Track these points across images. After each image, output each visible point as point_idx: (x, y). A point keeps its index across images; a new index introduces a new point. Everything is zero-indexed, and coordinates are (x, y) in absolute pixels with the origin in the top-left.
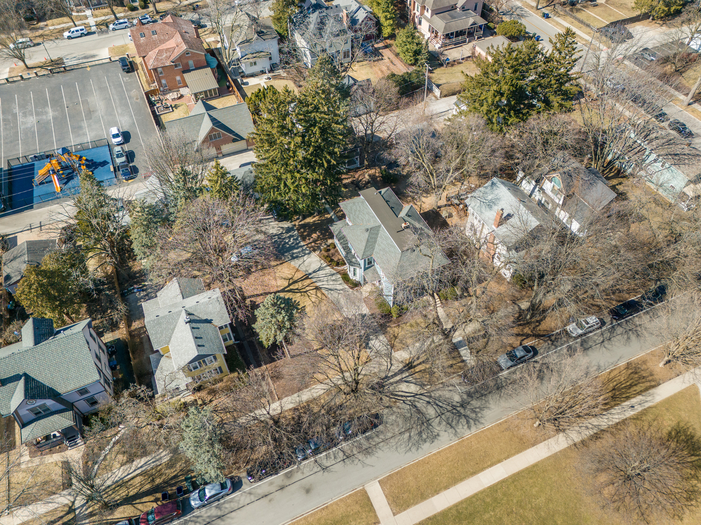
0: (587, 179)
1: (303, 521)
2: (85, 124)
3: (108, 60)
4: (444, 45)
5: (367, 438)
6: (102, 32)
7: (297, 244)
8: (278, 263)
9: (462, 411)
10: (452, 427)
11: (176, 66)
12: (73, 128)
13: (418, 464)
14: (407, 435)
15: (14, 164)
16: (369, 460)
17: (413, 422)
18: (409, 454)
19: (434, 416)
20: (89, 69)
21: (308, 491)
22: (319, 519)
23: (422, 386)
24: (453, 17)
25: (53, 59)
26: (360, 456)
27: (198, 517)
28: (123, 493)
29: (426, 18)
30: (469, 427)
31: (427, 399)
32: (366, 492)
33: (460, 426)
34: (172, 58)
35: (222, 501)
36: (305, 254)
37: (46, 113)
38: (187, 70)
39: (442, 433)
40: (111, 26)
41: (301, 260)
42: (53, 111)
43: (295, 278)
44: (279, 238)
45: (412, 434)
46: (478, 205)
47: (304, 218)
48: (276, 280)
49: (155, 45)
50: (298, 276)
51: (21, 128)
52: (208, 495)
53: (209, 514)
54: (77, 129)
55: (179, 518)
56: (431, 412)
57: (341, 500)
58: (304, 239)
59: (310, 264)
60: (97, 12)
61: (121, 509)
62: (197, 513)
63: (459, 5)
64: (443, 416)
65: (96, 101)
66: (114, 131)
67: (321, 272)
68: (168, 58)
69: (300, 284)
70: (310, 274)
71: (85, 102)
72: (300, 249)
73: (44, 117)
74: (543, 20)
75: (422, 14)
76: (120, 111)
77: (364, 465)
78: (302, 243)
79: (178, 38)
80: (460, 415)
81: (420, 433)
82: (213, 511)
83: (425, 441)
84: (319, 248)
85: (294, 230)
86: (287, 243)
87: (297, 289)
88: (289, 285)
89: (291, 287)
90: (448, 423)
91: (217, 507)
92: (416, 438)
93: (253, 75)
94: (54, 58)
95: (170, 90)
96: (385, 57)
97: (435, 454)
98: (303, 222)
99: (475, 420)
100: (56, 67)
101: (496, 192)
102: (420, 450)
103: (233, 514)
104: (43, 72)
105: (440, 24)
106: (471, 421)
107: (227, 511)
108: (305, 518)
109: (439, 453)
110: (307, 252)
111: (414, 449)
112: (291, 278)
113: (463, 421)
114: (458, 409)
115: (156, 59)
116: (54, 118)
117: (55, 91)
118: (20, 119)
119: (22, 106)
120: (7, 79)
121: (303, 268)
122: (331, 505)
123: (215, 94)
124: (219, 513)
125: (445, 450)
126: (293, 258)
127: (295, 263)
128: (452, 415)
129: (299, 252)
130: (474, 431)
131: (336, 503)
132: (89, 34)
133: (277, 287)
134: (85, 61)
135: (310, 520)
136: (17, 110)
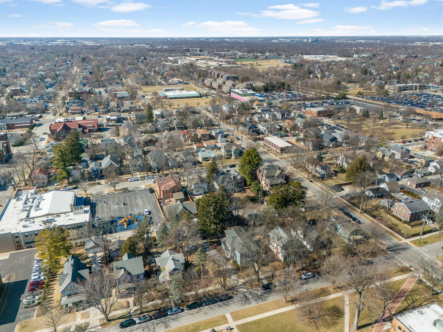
0: (310, 229)
1: (204, 321)
2: (135, 208)
3: (145, 189)
4: (270, 189)
5: (227, 302)
6: (142, 180)
7: (208, 247)
12: (131, 210)
13: (243, 310)
14: (241, 302)
16: (227, 307)
19: (251, 298)
20: (137, 191)
23: (248, 290)
24: (273, 179)
26: (224, 306)
28: (146, 310)
29: (263, 179)
30: (263, 301)
31: (249, 293)
32: (225, 316)
33: (259, 301)
34: (170, 188)
35: (178, 314)
38: (174, 192)
40: (146, 178)
41: (209, 252)
44: (202, 245)
45: (243, 302)
47: (212, 239)
49: (164, 183)
51: (112, 209)
52: (174, 310)
54: (132, 210)
55: (164, 317)
56: (250, 296)
57: (217, 317)
58: (211, 246)
59: (213, 253)
60: (141, 173)
62: (169, 316)
63: (276, 175)
64: (254, 298)
65: (139, 201)
66: (146, 210)
67: (216, 255)
68: (168, 188)
70: (212, 256)
71: (136, 202)
72: (209, 249)
74: (310, 183)
75: (262, 178)
76: (147, 205)
77: (225, 308)
79: (173, 182)
80: (260, 298)
81: (245, 302)
82: (174, 316)
84: (216, 248)
85: (208, 243)
93: (197, 195)
94: (125, 187)
95: (167, 199)
96: (247, 192)
98: (211, 241)
99: (265, 300)
100: (125, 190)
105: (268, 181)
107: (179, 317)
110: (212, 249)
113: (261, 300)
114: (259, 296)
115: (164, 188)
118: (112, 206)
119: (113, 202)
120: (108, 193)
122: (213, 318)
123: (184, 200)
124: (176, 317)
125: (253, 307)
128: (257, 298)
130: (264, 302)
131: (215, 317)
132: (137, 180)
134: (136, 189)
135: (206, 321)
136: (111, 203)
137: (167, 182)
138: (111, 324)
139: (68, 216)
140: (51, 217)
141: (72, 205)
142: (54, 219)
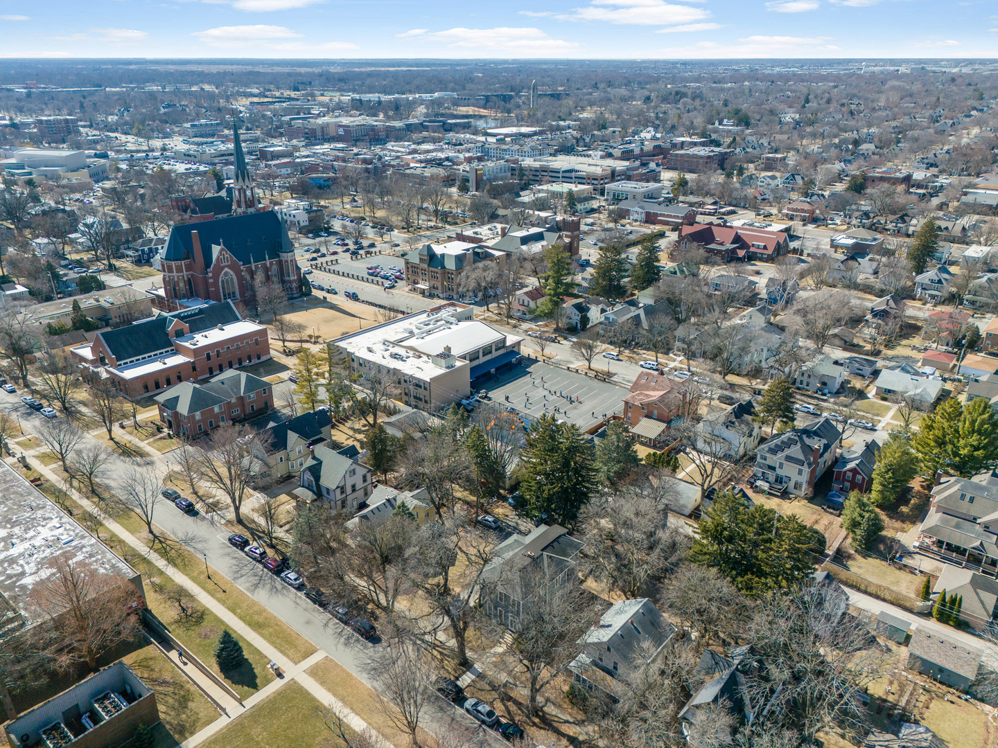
1: (286, 627)
5: (358, 640)
10: (389, 687)
11: (643, 408)
13: (348, 674)
14: (369, 662)
15: (497, 406)
17: (382, 662)
18: (355, 667)
21: (307, 622)
25: (611, 372)
26: (342, 640)
27: (276, 582)
30: (392, 699)
32: (316, 652)
33: (391, 693)
35: (289, 586)
38: (649, 416)
39: (380, 682)
45: (371, 664)
55: (273, 573)
57: (306, 640)
60: (685, 361)
63: (984, 519)
68: (642, 400)
77: (336, 644)
80: (401, 690)
81: (374, 669)
83: (369, 674)
90: (391, 684)
91: (284, 586)
92: (369, 668)
97: (360, 682)
100: (605, 376)
102: (360, 673)
103: (281, 594)
104: (591, 374)
105: (932, 522)
107: (282, 590)
109: (362, 684)
111: (359, 669)
117: (581, 387)
120: (569, 368)
122: (301, 637)
130: (391, 703)
131: (303, 639)
137: (654, 389)
138: (234, 527)
139: (426, 362)
140: (411, 353)
141: (448, 349)
142: (408, 357)
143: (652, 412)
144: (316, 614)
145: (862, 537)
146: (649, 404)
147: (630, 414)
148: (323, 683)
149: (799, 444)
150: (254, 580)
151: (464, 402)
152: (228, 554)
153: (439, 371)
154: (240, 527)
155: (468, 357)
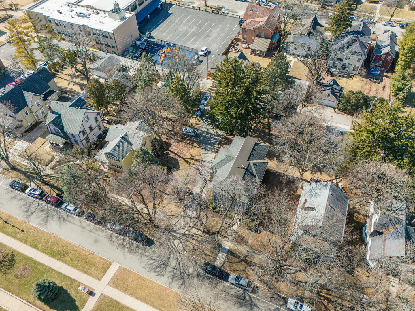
0: (399, 230)
1: (81, 250)
2: (200, 40)
3: (238, 17)
5: (137, 247)
7: (214, 144)
8: (197, 146)
9: (186, 278)
10: (173, 279)
11: (255, 31)
12: (194, 39)
13: (140, 277)
14: (152, 261)
15: (160, 42)
17: (160, 259)
18: (143, 270)
19: (172, 266)
20: (227, 17)
21: (96, 242)
22: (86, 255)
23: (184, 250)
25: (219, 6)
26: (126, 250)
27: (60, 212)
28: (54, 182)
30: (180, 287)
31: (179, 257)
32: (111, 265)
33: (176, 283)
34: (255, 27)
35: (71, 215)
36: (211, 151)
37: (193, 28)
38: (259, 36)
39: (165, 277)
41: (207, 152)
42: (196, 29)
43: (195, 158)
44: (210, 136)
45: (155, 263)
46: (308, 190)
48: (187, 152)
49: (254, 17)
50: (197, 158)
51: (179, 29)
53: (63, 215)
55: (55, 207)
56: (173, 263)
57: (100, 257)
58: (219, 144)
59: (208, 156)
61: (47, 187)
62: (61, 211)
64: (175, 271)
65: (215, 33)
66: (204, 49)
67: (207, 164)
68: (253, 25)
69: (194, 161)
70: (202, 161)
71: (211, 31)
72: (212, 147)
73: (190, 29)
76: (218, 41)
77: (124, 254)
78: (216, 146)
79: (266, 18)
80: (182, 278)
81: (158, 267)
83: (155, 272)
85: (220, 137)
86: (210, 140)
87: (190, 163)
88: (189, 159)
89: (189, 160)
90: (173, 276)
91: (68, 216)
92: (154, 267)
96: (383, 83)
97: (151, 281)
98: (228, 137)
99: (186, 287)
100: (217, 10)
101: (322, 191)
102: (149, 273)
103: (68, 223)
104: (209, 10)
106: (184, 286)
107: (68, 220)
108: (83, 250)
109: (154, 282)
110: (213, 150)
111: (147, 270)
112: (193, 156)
113: (181, 282)
114: (185, 275)
115: (248, 24)
116: (193, 32)
117: (206, 20)
118: (182, 26)
119: (188, 21)
120: (194, 7)
121: (203, 156)
122: (95, 255)
123: (263, 54)
124: (66, 218)
125: (157, 284)
126: (205, 149)
127: (203, 151)
128: (179, 275)
129: (210, 148)
130: (180, 291)
131: (97, 257)
133: (184, 155)
134: (230, 13)
135: (84, 252)
136: (184, 22)
137: (259, 17)
138: (11, 174)
139: (105, 17)
140: (91, 11)
141: (116, 4)
142: (90, 15)
143: (261, 33)
144: (100, 233)
145: (404, 97)
146: (259, 28)
147: (245, 36)
148: (125, 291)
149: (357, 42)
150: (43, 215)
151: (138, 43)
152: (14, 197)
153: (118, 23)
154: (15, 172)
155: (130, 9)
